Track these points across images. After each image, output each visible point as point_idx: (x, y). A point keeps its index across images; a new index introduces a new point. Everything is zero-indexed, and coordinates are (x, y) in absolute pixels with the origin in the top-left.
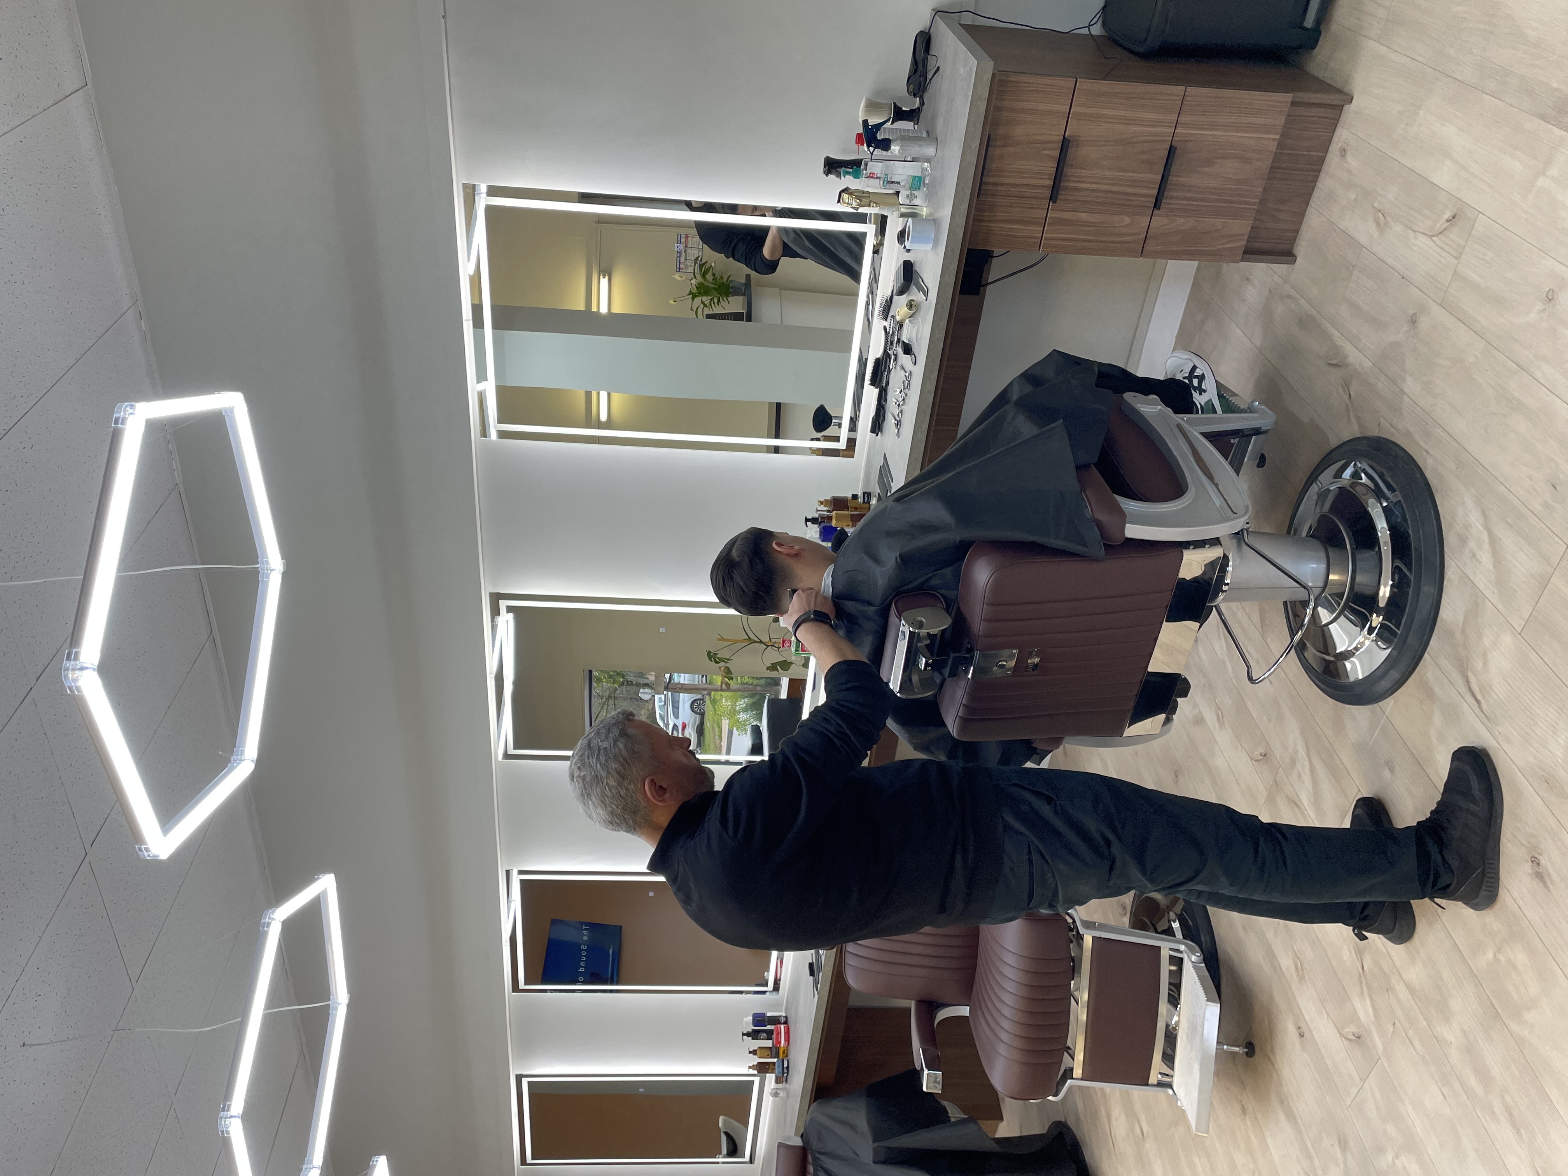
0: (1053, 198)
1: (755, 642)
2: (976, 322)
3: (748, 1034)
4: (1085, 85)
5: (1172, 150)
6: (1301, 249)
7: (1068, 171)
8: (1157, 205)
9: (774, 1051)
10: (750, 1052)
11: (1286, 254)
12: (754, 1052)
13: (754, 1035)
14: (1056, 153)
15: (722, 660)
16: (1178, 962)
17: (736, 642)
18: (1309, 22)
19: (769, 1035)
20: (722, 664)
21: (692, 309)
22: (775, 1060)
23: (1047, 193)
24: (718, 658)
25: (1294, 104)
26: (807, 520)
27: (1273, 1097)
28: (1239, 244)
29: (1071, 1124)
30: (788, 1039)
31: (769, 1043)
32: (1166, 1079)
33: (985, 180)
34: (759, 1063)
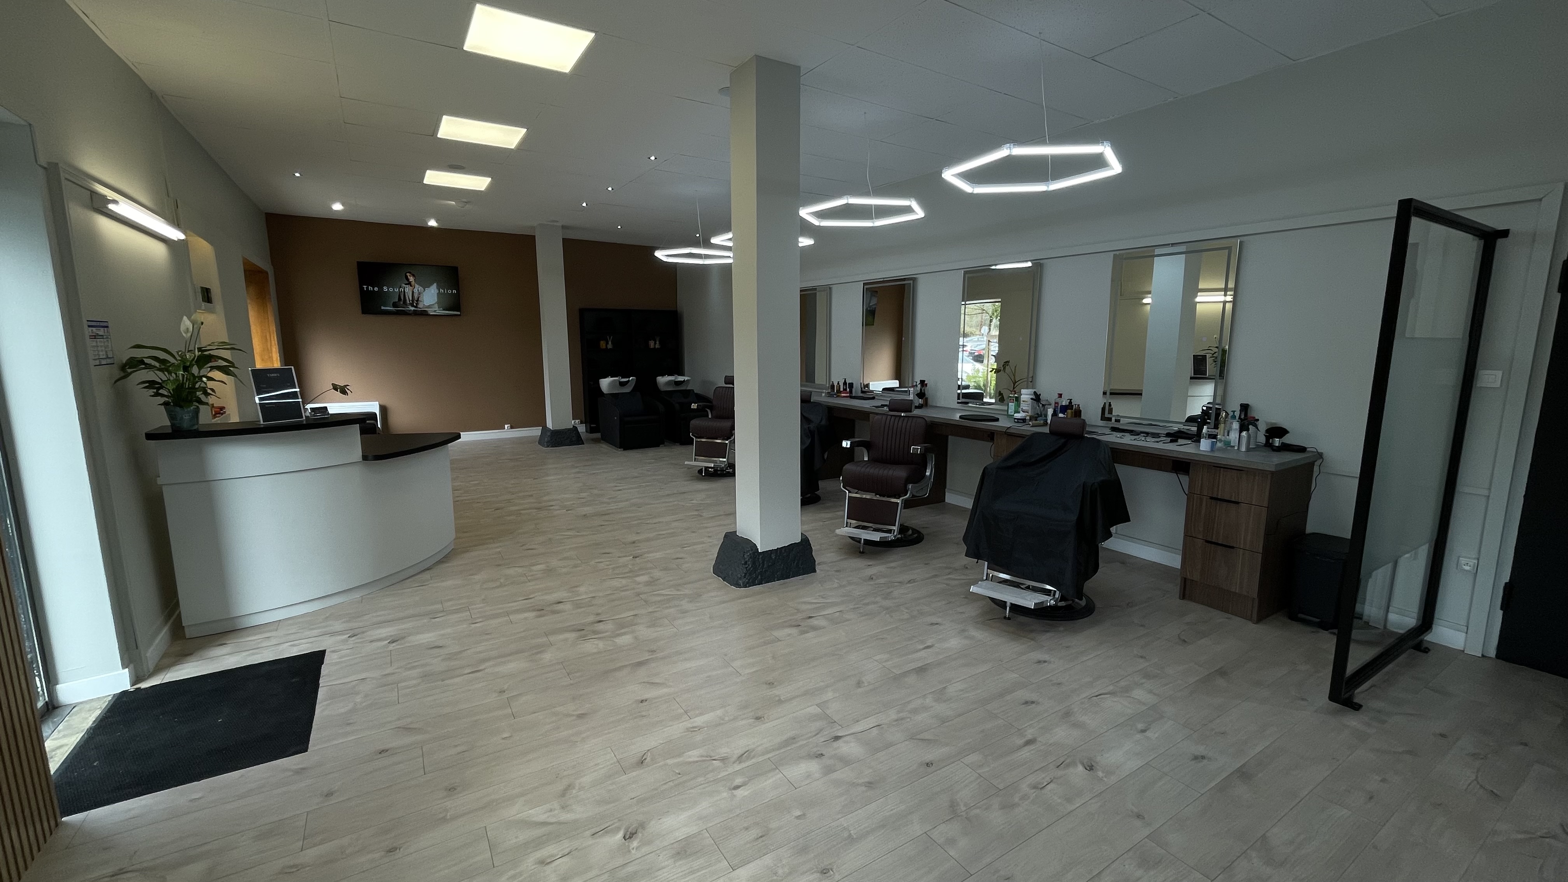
0: (1212, 498)
1: (1014, 385)
2: (1160, 469)
3: (845, 381)
4: (1265, 510)
5: (1232, 547)
6: (1185, 602)
7: (1225, 504)
8: (1207, 542)
9: (839, 391)
10: (838, 382)
11: (1183, 596)
12: (838, 383)
13: (845, 383)
14: (1233, 499)
15: (1004, 368)
16: (889, 531)
17: (1014, 376)
18: (1301, 616)
19: (845, 390)
20: (1002, 369)
21: (1209, 347)
22: (835, 391)
23: (1215, 496)
24: (1005, 367)
25: (1254, 598)
26: (1071, 400)
27: (846, 557)
28: (1188, 576)
29: (821, 502)
30: (844, 397)
31: (842, 389)
32: (849, 525)
33: (1222, 469)
34: (834, 386)
